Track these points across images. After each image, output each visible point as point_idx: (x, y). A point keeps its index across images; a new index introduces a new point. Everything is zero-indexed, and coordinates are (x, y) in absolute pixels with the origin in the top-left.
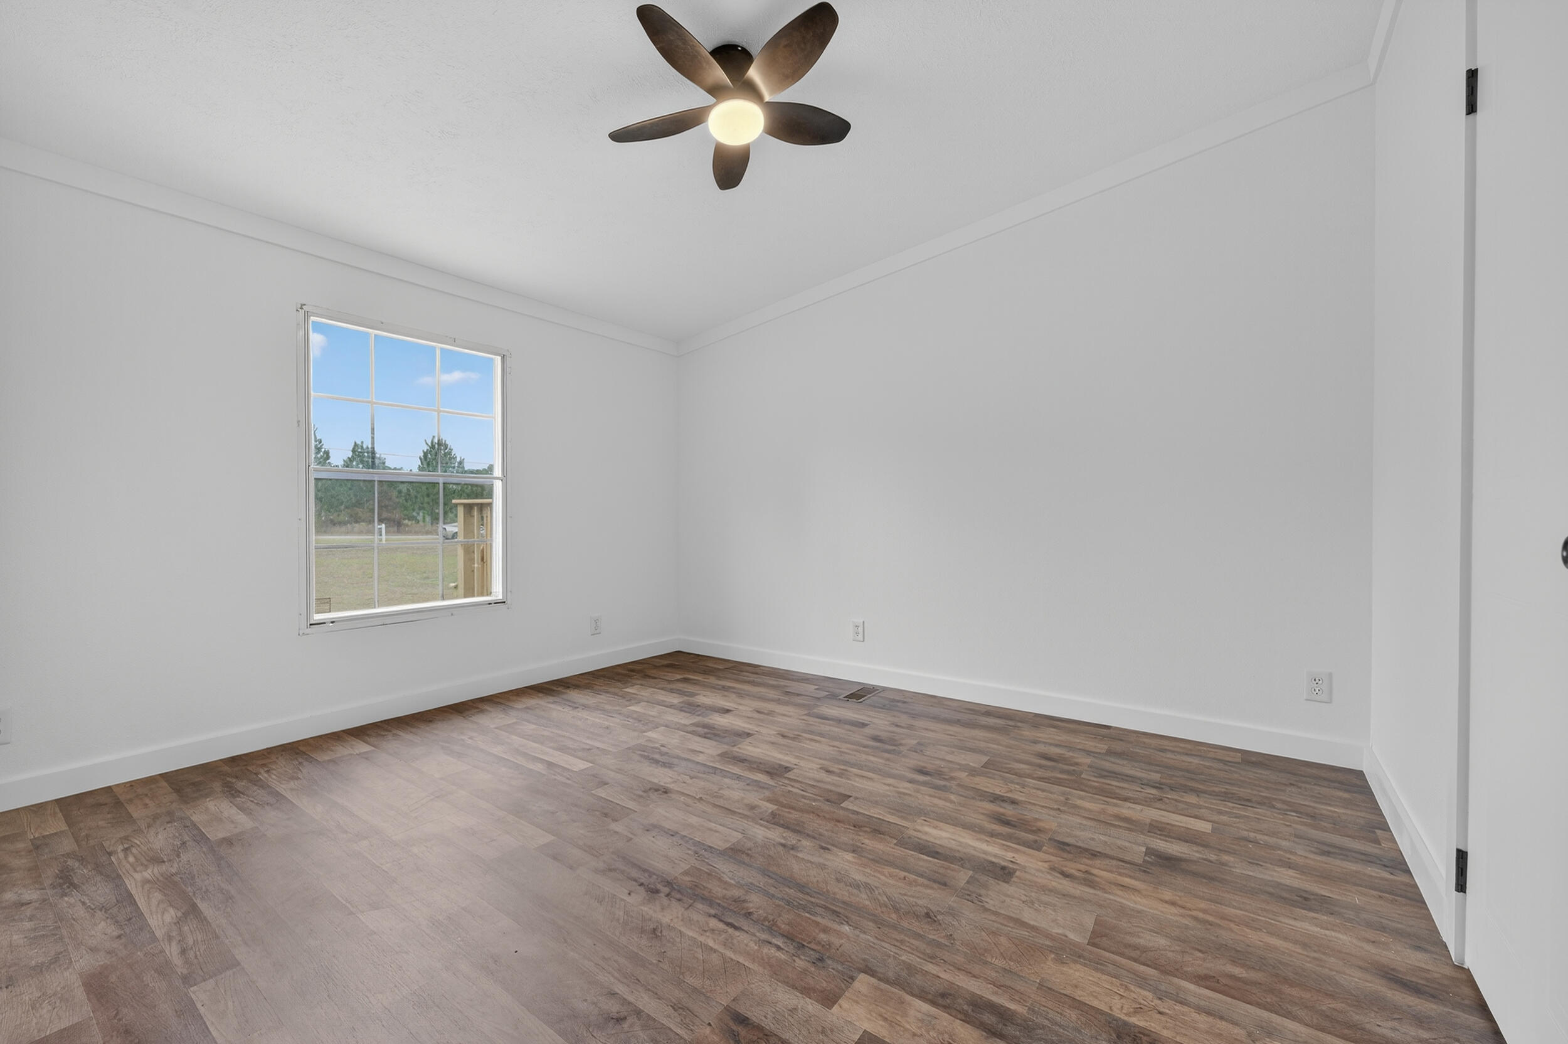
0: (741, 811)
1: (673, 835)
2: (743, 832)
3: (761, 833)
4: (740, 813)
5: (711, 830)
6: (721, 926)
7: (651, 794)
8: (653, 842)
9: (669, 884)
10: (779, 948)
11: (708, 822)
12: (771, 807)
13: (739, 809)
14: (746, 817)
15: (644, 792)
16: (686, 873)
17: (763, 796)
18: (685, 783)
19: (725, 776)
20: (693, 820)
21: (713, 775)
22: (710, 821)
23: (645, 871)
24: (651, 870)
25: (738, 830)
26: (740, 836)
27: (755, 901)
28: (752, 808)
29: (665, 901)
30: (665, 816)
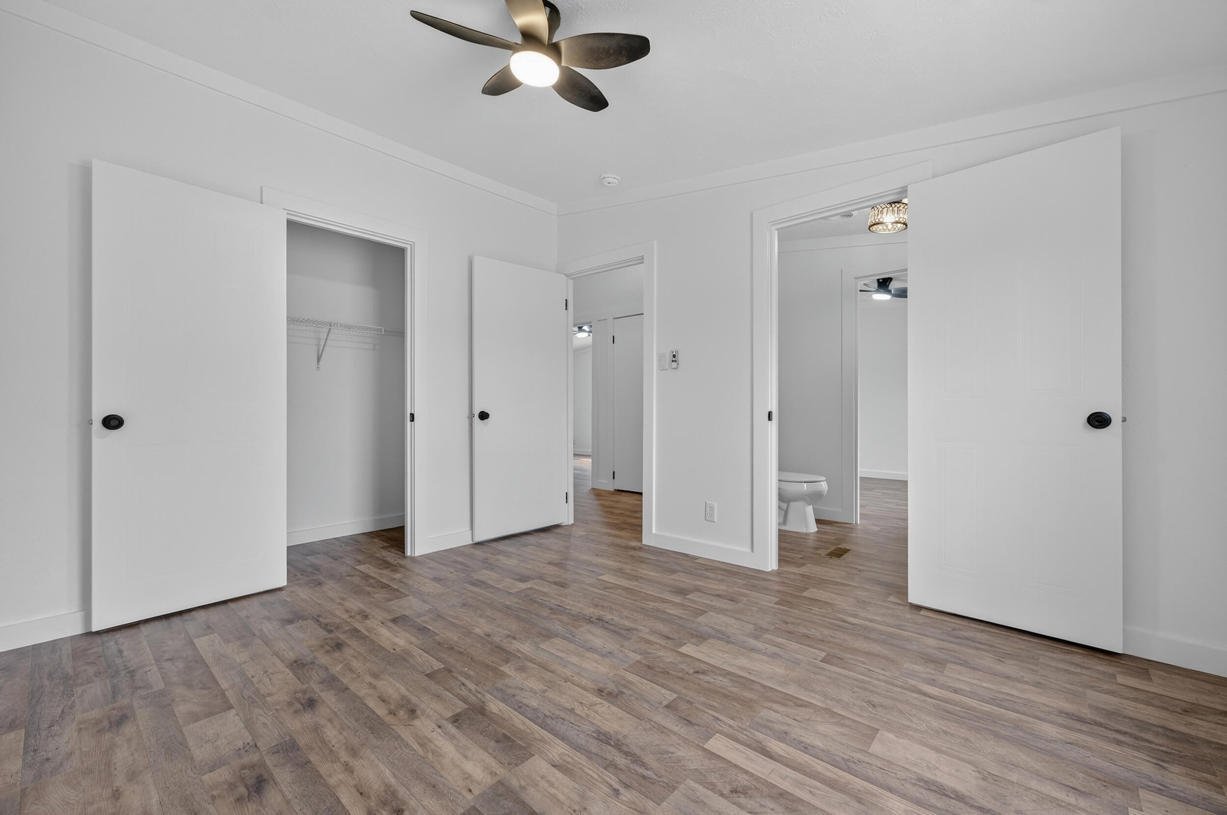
0: (533, 666)
1: (591, 648)
2: (538, 648)
3: (525, 647)
4: (535, 664)
5: (562, 651)
6: (564, 606)
7: (616, 690)
8: (604, 644)
9: (592, 622)
10: (541, 599)
11: (563, 657)
12: (505, 669)
13: (534, 668)
14: (532, 661)
15: (622, 693)
16: (581, 626)
17: (507, 681)
18: (581, 703)
19: (535, 710)
20: (574, 659)
21: (548, 714)
22: (561, 658)
23: (606, 628)
24: (603, 629)
25: (541, 650)
26: (542, 646)
27: (545, 613)
28: (522, 669)
29: (592, 616)
30: (598, 663)
